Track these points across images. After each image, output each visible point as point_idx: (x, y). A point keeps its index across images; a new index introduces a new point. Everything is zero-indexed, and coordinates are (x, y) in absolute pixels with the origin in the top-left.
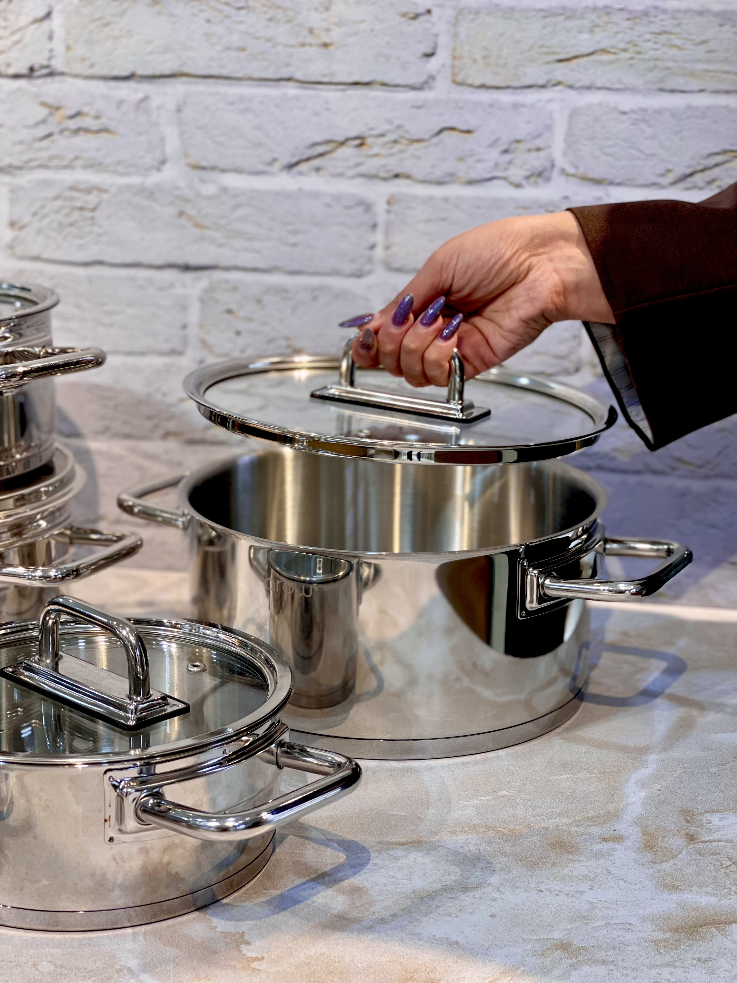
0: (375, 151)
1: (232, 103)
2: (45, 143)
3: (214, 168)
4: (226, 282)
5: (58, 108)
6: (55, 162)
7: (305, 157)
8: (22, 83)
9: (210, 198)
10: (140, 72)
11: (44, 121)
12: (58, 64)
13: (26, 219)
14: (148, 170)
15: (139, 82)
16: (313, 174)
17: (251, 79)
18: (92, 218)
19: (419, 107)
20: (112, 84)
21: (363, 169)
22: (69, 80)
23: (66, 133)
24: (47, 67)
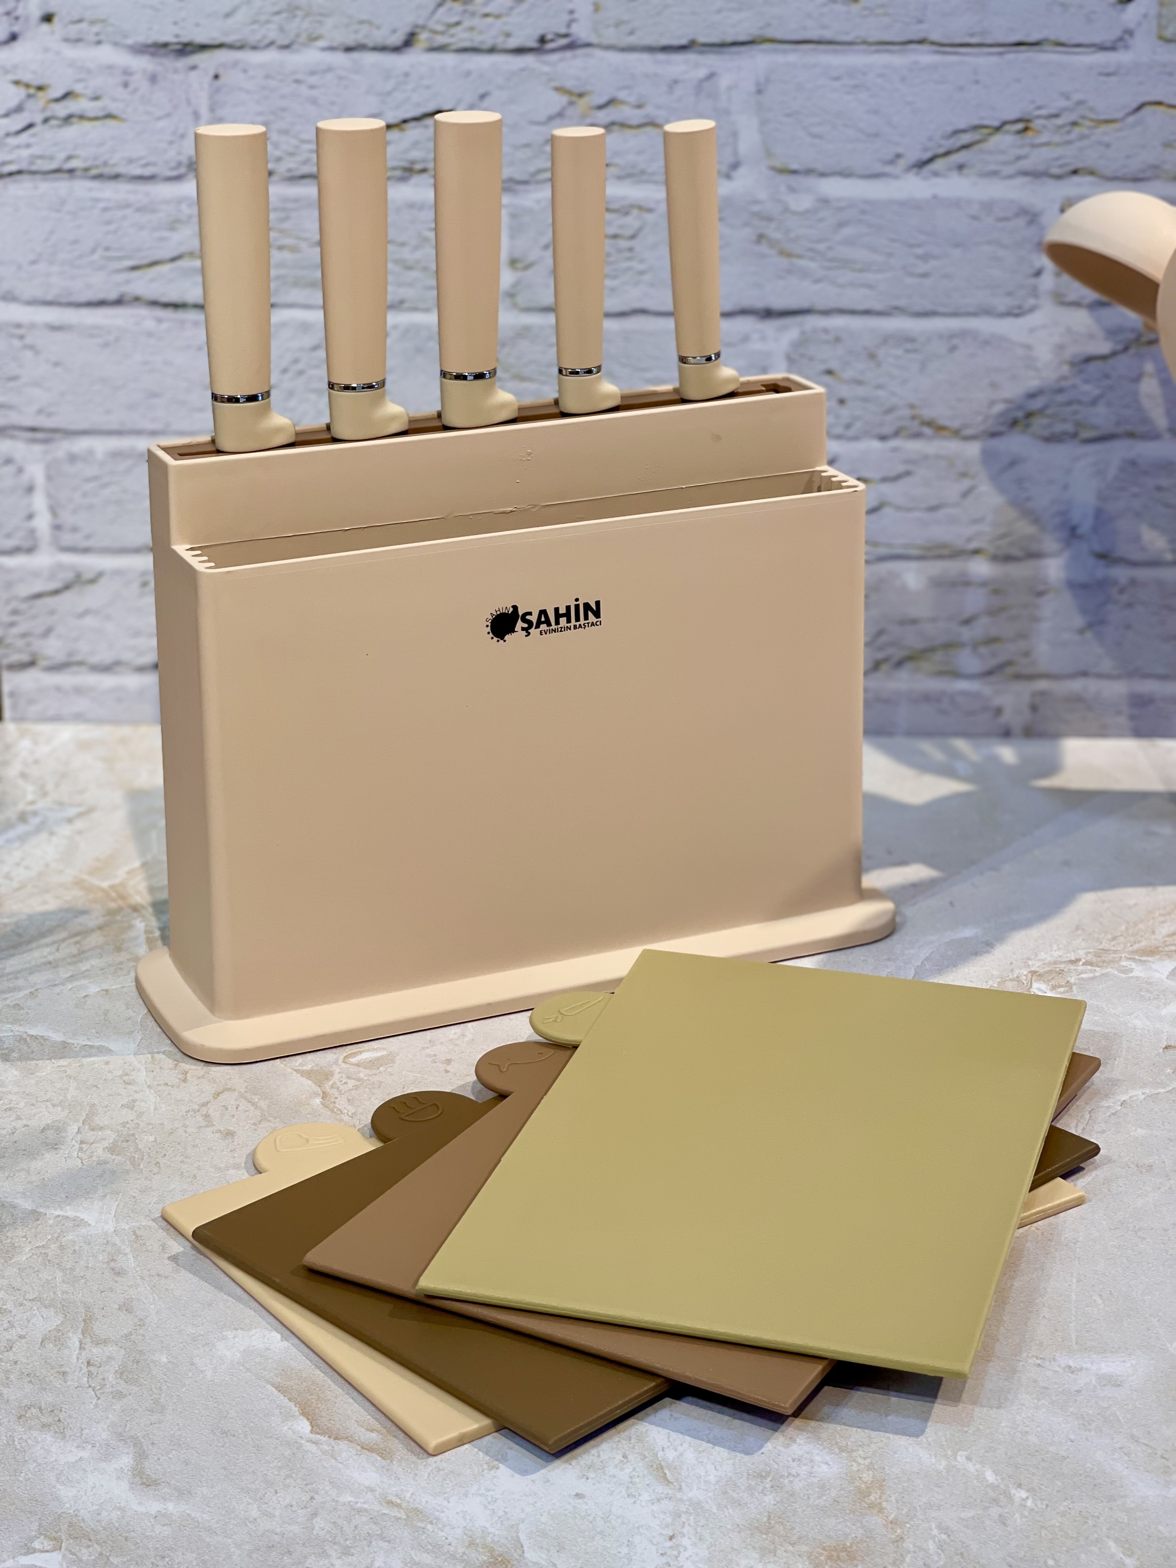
0: (1044, 138)
4: (826, 331)
5: (581, 95)
7: (942, 150)
10: (702, 39)
15: (702, 53)
16: (955, 173)
17: (865, 42)
19: (1108, 75)
21: (1025, 164)
24: (566, 36)
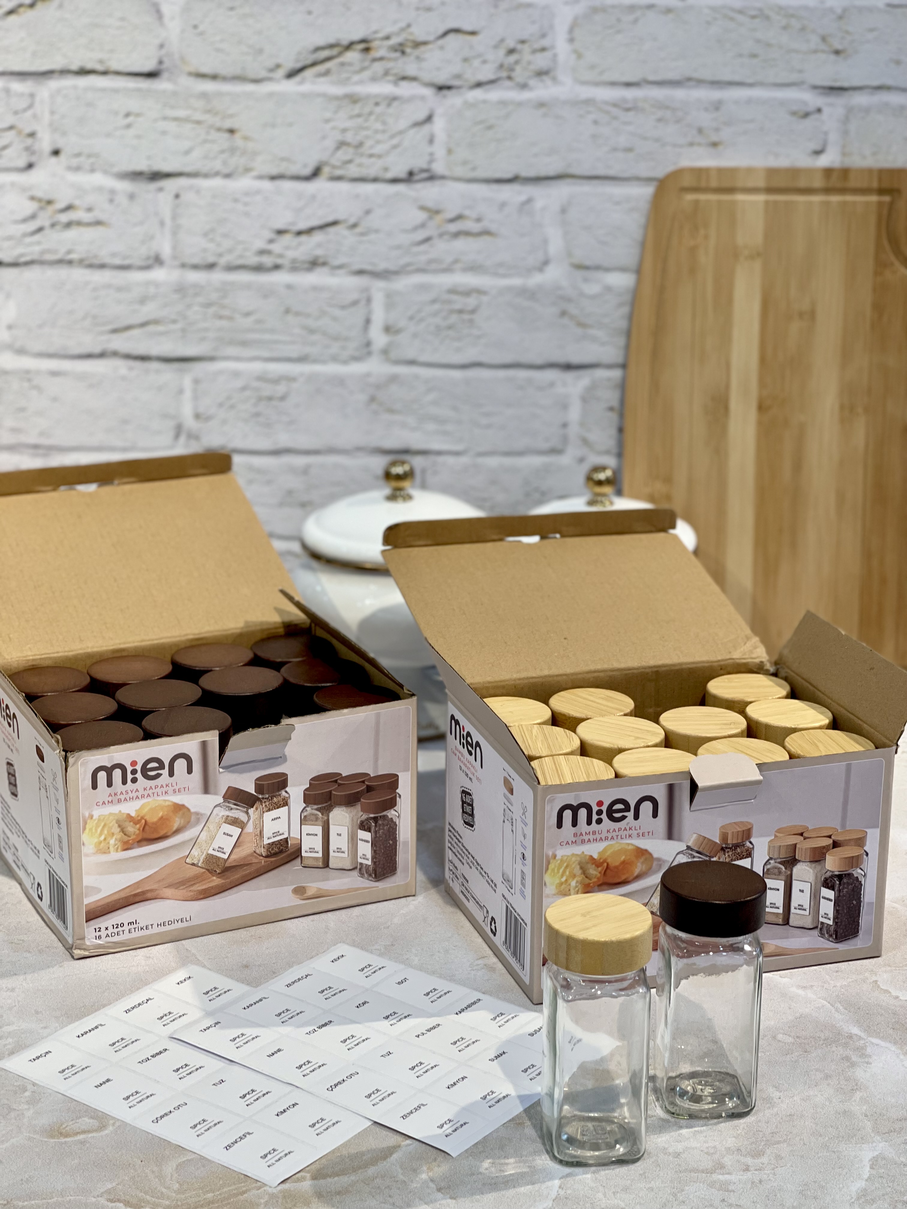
1: (618, 203)
2: (423, 248)
3: (598, 268)
6: (434, 266)
8: (401, 188)
9: (593, 297)
11: (423, 226)
12: (438, 168)
13: (402, 323)
14: (529, 271)
18: (471, 321)
20: (495, 187)
22: (450, 184)
23: (446, 237)
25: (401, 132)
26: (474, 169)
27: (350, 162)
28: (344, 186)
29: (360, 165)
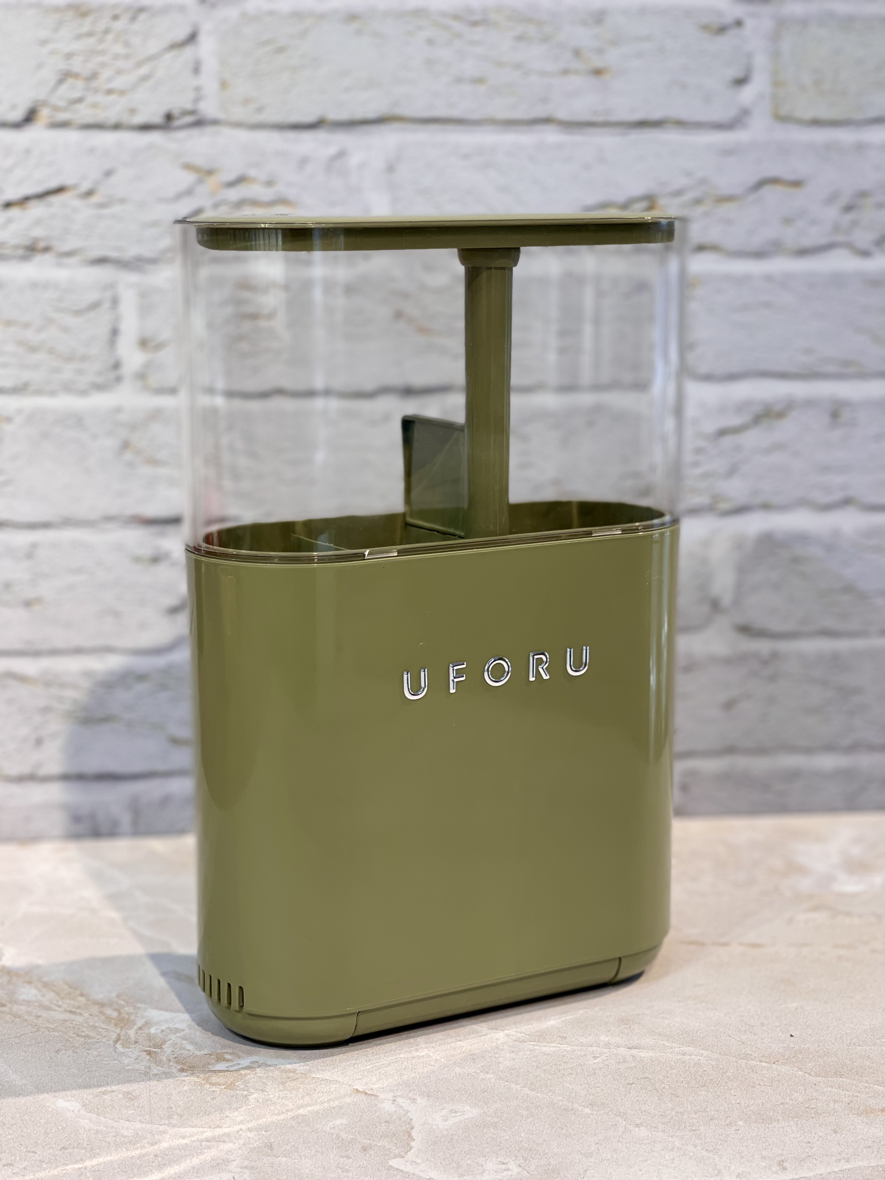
5: (210, 172)
8: (154, 137)
10: (332, 116)
11: (189, 192)
13: (164, 334)
15: (331, 131)
17: (492, 122)
18: (269, 330)
19: (729, 153)
20: (291, 135)
22: (227, 132)
23: (223, 207)
24: (192, 112)
25: (152, 58)
26: (260, 110)
27: (80, 100)
28: (72, 136)
29: (94, 105)
